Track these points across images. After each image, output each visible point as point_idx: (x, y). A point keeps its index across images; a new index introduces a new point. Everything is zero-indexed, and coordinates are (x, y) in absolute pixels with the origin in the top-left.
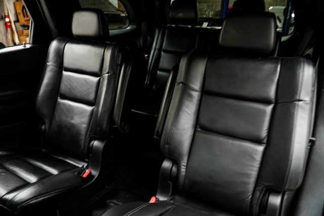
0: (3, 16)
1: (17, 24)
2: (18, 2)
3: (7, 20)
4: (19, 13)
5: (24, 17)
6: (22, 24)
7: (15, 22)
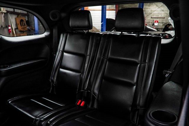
0: (7, 25)
1: (17, 30)
2: (18, 18)
3: (10, 28)
4: (18, 24)
5: (21, 26)
6: (20, 30)
7: (15, 29)
